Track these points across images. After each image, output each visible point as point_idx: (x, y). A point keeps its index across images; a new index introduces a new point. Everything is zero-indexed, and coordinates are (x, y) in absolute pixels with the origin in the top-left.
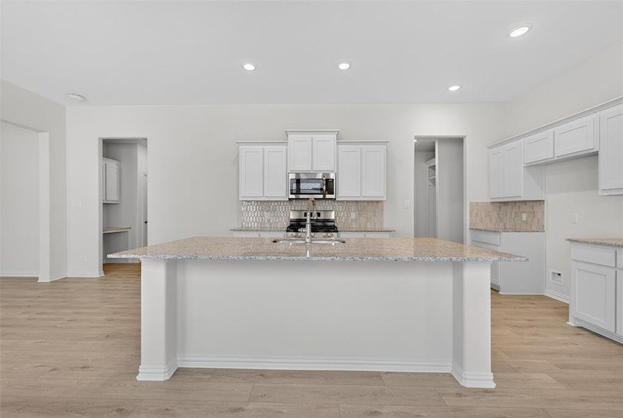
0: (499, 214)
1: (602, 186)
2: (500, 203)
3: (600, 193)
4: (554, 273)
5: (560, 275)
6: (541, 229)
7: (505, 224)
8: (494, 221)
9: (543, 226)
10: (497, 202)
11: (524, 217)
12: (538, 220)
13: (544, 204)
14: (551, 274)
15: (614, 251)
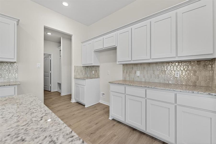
0: (85, 71)
1: (118, 60)
2: (86, 66)
3: (117, 63)
4: (102, 94)
5: (104, 94)
6: (98, 77)
7: (87, 76)
8: (83, 74)
9: (99, 76)
10: (85, 66)
11: (93, 72)
12: (98, 73)
13: (99, 67)
14: (101, 94)
15: (124, 87)
